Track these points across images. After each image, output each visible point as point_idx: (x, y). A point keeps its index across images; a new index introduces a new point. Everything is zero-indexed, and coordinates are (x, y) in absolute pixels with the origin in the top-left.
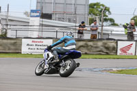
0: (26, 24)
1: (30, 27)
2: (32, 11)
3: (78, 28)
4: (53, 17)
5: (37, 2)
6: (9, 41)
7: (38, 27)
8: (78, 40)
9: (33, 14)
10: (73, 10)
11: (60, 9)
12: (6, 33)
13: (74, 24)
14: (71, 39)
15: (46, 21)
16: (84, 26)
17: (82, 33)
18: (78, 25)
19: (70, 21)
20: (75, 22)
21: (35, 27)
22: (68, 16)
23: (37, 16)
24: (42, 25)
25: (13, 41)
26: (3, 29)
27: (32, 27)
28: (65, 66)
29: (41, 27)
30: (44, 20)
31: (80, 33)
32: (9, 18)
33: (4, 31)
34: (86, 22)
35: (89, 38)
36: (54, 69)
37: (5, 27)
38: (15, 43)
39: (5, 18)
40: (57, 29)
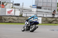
0: (31, 11)
1: (32, 12)
2: (33, 6)
3: (52, 13)
4: (42, 8)
5: (35, 2)
6: (23, 18)
7: (35, 12)
8: (53, 18)
9: (33, 7)
10: (50, 5)
11: (45, 5)
12: (22, 14)
13: (51, 11)
14: (35, 17)
15: (39, 10)
16: (55, 12)
17: (54, 15)
18: (52, 11)
19: (49, 10)
20: (51, 10)
21: (34, 12)
22: (48, 8)
23: (35, 8)
24: (37, 11)
25: (25, 18)
26: (21, 13)
27: (33, 12)
28: (32, 28)
29: (37, 12)
30: (38, 9)
31: (53, 15)
32: (23, 8)
33: (21, 14)
34: (56, 10)
35: (57, 17)
36: (28, 29)
37: (22, 12)
38: (26, 19)
39: (21, 8)
40: (43, 13)
